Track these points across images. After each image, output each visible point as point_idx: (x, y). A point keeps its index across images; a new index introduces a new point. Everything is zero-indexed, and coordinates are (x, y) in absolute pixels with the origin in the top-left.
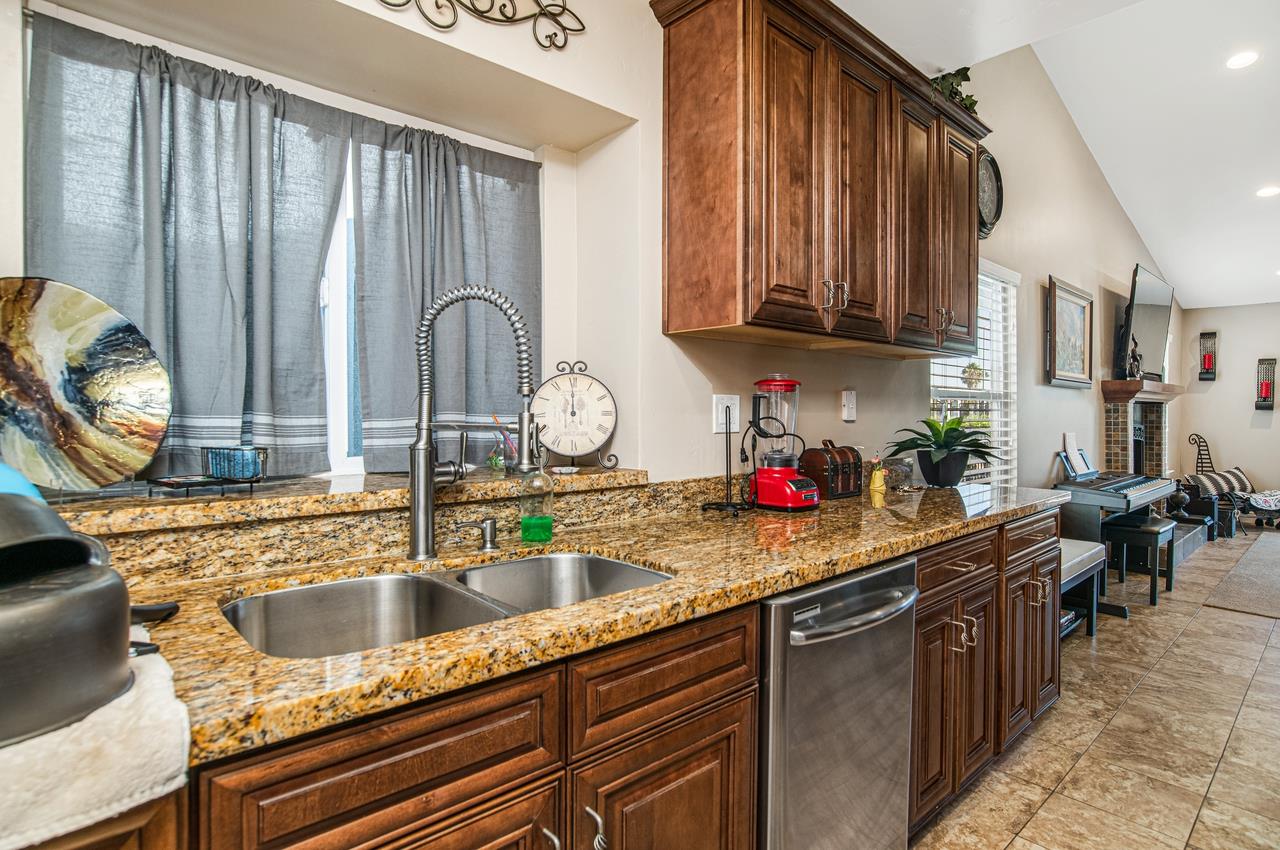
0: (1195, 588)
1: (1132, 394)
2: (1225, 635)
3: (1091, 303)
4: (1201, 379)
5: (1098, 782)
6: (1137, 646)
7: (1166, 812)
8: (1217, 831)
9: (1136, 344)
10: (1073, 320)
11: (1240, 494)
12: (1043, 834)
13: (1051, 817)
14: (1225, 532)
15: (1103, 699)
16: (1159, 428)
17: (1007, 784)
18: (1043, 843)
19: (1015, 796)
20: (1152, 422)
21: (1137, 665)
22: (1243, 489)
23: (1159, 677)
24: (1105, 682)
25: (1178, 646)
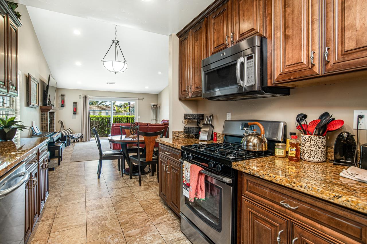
0: (67, 159)
1: (49, 110)
2: (77, 167)
3: (39, 83)
4: (61, 106)
5: (64, 210)
6: (59, 176)
7: (80, 208)
8: (90, 206)
9: (50, 96)
10: (34, 87)
11: (71, 135)
12: (57, 229)
13: (56, 224)
14: (69, 144)
15: (57, 191)
16: (53, 119)
17: (41, 224)
18: (57, 231)
19: (45, 225)
20: (52, 118)
21: (61, 180)
22: (71, 134)
23: (67, 181)
24: (56, 187)
25: (68, 173)
